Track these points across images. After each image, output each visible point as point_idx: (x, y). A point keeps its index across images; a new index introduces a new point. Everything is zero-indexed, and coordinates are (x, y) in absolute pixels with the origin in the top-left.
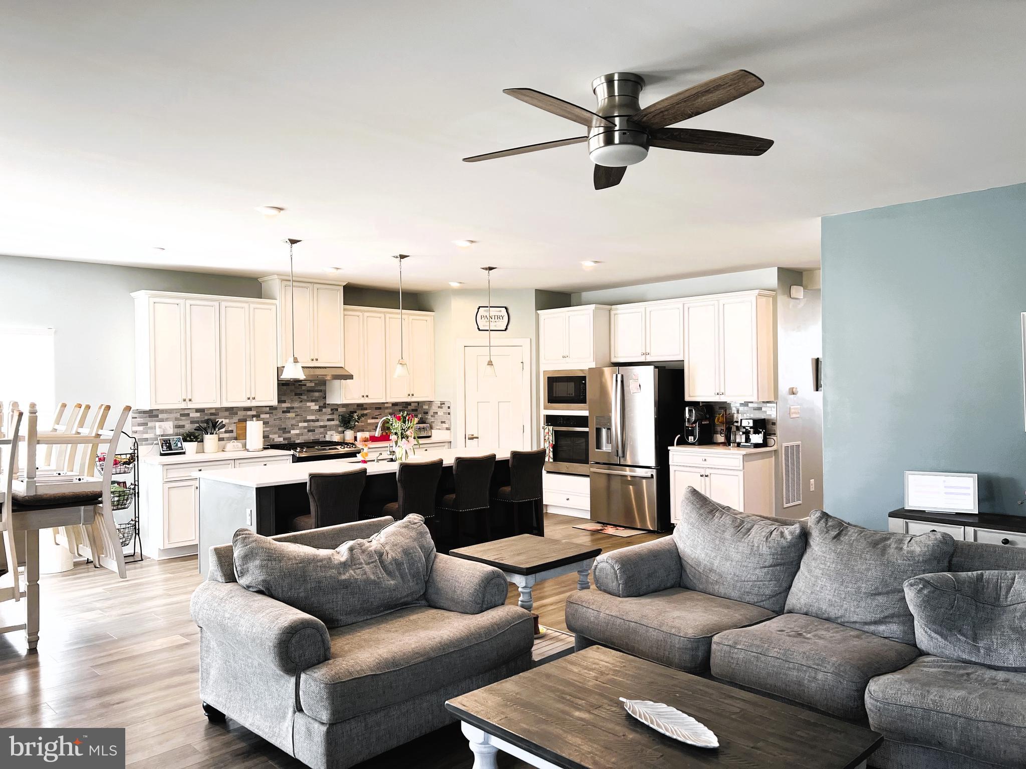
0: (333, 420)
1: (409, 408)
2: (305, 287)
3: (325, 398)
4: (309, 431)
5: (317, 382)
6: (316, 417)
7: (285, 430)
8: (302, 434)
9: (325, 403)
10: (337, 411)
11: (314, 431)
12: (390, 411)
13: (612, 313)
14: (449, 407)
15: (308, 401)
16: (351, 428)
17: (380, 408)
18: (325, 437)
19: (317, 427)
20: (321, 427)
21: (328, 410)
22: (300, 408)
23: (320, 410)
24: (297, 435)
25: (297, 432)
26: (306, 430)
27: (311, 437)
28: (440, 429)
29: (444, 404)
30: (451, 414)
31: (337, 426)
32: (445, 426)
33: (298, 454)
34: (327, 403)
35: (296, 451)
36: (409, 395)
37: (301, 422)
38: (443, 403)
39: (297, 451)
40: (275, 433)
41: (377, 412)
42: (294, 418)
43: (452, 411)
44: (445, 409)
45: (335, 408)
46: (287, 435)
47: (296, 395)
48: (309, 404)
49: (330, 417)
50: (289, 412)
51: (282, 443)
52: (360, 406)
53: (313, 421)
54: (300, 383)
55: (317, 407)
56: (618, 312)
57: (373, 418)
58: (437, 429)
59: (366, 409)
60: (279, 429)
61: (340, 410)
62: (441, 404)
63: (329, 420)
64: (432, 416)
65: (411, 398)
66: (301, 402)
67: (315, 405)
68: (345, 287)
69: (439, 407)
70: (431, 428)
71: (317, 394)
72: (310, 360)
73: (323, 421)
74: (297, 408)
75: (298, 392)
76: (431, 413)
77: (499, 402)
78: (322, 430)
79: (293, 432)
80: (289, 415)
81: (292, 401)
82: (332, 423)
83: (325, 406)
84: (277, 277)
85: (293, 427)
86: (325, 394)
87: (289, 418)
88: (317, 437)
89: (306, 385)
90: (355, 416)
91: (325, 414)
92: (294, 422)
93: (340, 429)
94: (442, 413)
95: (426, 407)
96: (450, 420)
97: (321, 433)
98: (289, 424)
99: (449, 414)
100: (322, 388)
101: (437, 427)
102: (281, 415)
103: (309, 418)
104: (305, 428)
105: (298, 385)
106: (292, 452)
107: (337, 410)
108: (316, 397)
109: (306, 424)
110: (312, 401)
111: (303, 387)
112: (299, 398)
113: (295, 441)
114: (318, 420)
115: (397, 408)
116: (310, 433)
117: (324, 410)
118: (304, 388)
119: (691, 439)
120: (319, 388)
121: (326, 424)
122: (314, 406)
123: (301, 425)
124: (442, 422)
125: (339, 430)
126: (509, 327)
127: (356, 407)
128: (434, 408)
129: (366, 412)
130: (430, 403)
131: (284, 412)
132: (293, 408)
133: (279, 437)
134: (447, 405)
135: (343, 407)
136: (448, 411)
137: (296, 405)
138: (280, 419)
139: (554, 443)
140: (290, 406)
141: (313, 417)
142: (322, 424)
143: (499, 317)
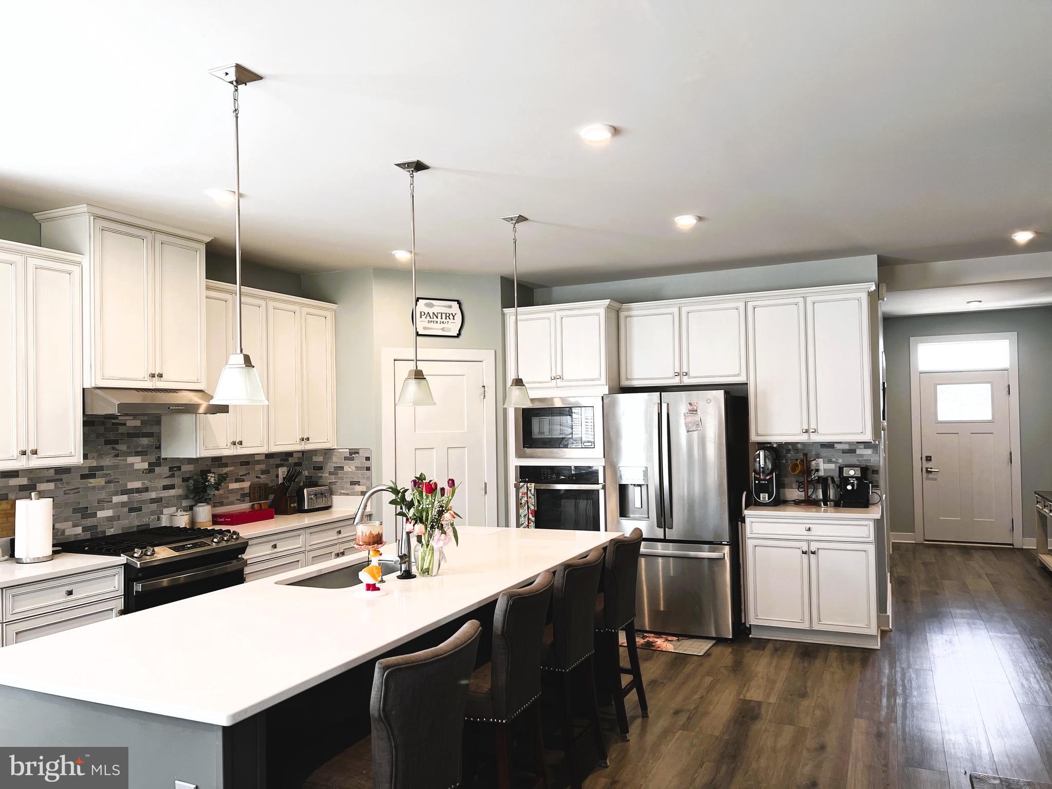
0: (172, 487)
1: (290, 461)
2: (138, 237)
3: (159, 447)
4: (131, 510)
5: (146, 418)
6: (143, 484)
7: (85, 512)
8: (119, 516)
9: (159, 457)
10: (180, 470)
11: (140, 509)
12: (263, 467)
13: (623, 315)
14: (368, 459)
15: (130, 454)
16: (206, 501)
17: (247, 463)
18: (159, 519)
19: (144, 502)
20: (153, 501)
21: (164, 470)
22: (115, 467)
23: (150, 470)
24: (109, 519)
25: (109, 513)
26: (126, 509)
27: (133, 521)
28: (348, 494)
29: (358, 453)
30: (373, 469)
31: (180, 497)
32: (358, 488)
33: (138, 563)
34: (163, 456)
35: (133, 557)
36: (303, 440)
37: (116, 494)
38: (354, 452)
39: (136, 555)
40: (66, 520)
41: (242, 471)
42: (103, 488)
43: (373, 464)
44: (359, 461)
45: (176, 465)
46: (89, 522)
47: (107, 442)
48: (130, 460)
49: (167, 482)
50: (93, 476)
51: (80, 538)
52: (218, 461)
53: (138, 491)
54: (114, 421)
55: (145, 465)
56: (634, 313)
57: (237, 481)
58: (341, 494)
59: (226, 465)
60: (75, 511)
61: (185, 468)
62: (351, 454)
63: (166, 488)
64: (331, 473)
65: (305, 445)
66: (117, 456)
67: (143, 461)
68: (208, 245)
69: (346, 459)
70: (331, 493)
71: (145, 441)
72: (147, 378)
73: (155, 489)
74: (109, 467)
75: (111, 436)
76: (330, 467)
77: (448, 448)
78: (154, 506)
79: (100, 514)
80: (93, 482)
81: (100, 456)
82: (172, 492)
83: (159, 462)
84: (85, 209)
85: (102, 504)
86: (159, 441)
87: (94, 488)
88: (145, 520)
89: (125, 424)
90: (212, 479)
91: (160, 476)
92: (103, 495)
93: (185, 503)
94: (353, 468)
95: (319, 459)
96: (369, 478)
97: (152, 513)
98: (93, 498)
99: (368, 469)
100: (154, 429)
101: (342, 491)
102: (77, 482)
103: (132, 485)
104: (123, 504)
105: (110, 425)
106: (123, 559)
107: (179, 468)
108: (143, 446)
109: (124, 498)
110: (137, 454)
111: (120, 427)
112: (114, 449)
113: (105, 532)
114: (146, 490)
115: (272, 461)
116: (133, 514)
117: (157, 470)
118: (121, 429)
119: (764, 498)
120: (148, 430)
121: (161, 495)
122: (139, 463)
123: (116, 499)
124: (353, 483)
125: (184, 505)
126: (463, 332)
127: (210, 463)
128: (336, 460)
129: (225, 470)
130: (328, 452)
131: (84, 477)
132: (101, 468)
133: (75, 526)
134: (363, 454)
135: (189, 464)
136: (367, 464)
137: (107, 461)
138: (76, 490)
139: (536, 509)
140: (95, 464)
141: (137, 485)
142: (153, 495)
143: (448, 316)
